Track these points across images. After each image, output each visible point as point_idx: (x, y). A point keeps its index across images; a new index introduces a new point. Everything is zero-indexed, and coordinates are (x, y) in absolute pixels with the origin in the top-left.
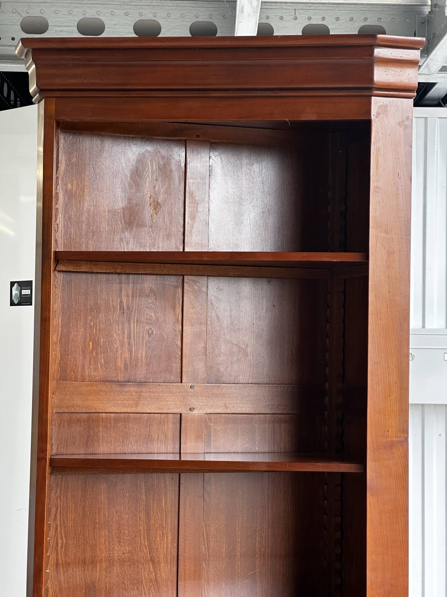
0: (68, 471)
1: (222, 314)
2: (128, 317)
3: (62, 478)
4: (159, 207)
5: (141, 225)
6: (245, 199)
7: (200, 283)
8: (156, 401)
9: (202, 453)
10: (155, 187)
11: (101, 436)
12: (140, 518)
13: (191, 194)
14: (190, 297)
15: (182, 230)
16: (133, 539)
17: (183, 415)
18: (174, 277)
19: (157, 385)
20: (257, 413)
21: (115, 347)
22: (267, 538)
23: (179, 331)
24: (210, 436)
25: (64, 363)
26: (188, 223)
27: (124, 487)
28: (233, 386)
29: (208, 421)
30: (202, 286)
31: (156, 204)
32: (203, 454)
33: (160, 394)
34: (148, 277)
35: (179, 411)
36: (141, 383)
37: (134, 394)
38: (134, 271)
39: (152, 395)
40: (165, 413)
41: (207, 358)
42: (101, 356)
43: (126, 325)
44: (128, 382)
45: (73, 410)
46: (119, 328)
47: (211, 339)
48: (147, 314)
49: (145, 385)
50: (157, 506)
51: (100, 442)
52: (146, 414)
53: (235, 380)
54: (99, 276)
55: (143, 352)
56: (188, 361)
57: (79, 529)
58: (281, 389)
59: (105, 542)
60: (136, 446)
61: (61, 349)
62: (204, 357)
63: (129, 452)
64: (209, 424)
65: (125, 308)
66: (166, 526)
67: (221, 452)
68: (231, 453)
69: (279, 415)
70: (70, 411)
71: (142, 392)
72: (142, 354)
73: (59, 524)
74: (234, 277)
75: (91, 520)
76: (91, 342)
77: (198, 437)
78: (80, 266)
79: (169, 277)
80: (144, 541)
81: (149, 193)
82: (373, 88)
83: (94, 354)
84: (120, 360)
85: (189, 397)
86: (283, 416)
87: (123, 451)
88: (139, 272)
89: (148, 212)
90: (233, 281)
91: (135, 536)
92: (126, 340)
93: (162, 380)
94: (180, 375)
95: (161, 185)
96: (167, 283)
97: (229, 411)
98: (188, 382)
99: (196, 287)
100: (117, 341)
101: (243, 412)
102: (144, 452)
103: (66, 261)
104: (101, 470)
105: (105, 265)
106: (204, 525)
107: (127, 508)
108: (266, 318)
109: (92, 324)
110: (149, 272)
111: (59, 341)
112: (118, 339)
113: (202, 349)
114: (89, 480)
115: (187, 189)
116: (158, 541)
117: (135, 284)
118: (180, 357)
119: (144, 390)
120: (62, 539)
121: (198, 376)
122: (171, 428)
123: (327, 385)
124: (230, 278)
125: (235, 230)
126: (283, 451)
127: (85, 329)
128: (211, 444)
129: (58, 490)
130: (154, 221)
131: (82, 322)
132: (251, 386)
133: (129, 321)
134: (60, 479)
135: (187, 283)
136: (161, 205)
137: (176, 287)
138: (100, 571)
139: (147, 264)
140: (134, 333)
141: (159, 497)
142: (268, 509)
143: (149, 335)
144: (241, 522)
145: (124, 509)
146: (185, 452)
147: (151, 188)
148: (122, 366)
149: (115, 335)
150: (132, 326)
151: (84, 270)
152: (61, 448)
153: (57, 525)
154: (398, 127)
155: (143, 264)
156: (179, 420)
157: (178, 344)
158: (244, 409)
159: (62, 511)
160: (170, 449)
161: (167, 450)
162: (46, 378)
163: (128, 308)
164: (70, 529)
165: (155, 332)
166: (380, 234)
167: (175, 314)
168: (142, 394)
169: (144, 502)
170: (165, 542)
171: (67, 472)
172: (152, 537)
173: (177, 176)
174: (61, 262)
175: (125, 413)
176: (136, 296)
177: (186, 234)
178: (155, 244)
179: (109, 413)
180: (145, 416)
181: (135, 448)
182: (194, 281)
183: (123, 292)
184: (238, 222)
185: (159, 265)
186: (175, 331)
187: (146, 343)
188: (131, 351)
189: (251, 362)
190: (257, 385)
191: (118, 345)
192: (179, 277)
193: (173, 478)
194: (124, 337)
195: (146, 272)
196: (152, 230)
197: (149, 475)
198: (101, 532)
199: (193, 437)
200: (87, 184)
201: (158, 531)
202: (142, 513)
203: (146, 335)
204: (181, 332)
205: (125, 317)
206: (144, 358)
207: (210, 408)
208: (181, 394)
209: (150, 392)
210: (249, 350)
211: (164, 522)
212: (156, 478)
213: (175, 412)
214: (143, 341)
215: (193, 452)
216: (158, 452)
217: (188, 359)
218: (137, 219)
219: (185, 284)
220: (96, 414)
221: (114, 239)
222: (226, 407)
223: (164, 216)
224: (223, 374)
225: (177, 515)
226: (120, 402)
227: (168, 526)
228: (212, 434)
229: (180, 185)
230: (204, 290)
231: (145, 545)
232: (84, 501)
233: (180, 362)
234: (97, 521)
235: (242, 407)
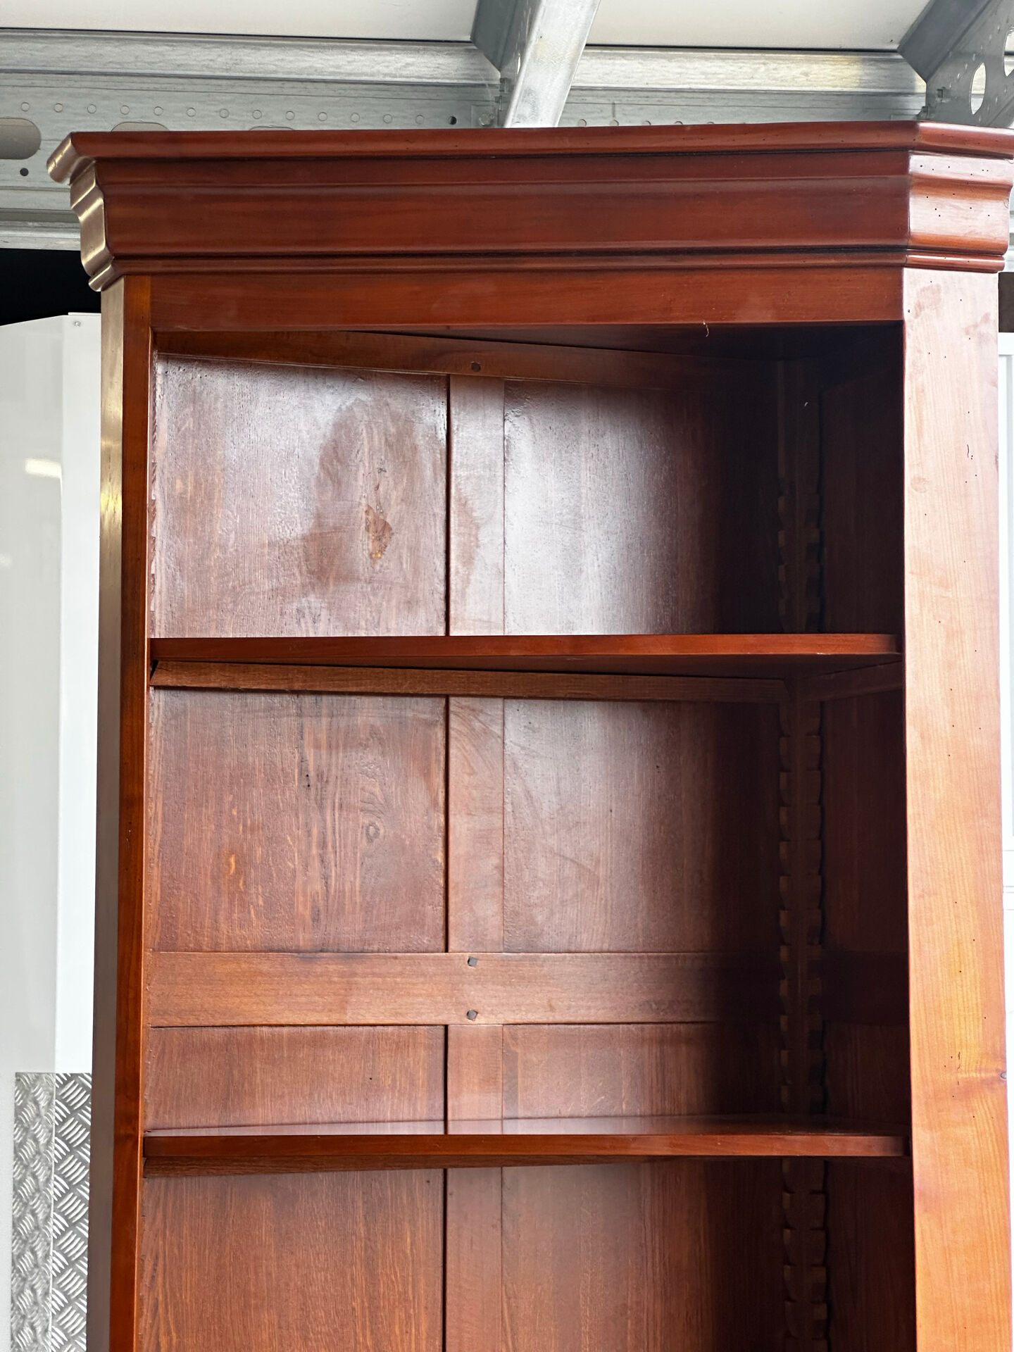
0: (184, 1168)
1: (539, 788)
2: (319, 797)
3: (167, 1186)
4: (387, 535)
5: (348, 577)
6: (587, 516)
7: (487, 714)
8: (388, 995)
9: (497, 1119)
10: (378, 487)
11: (258, 1081)
12: (352, 1279)
13: (464, 504)
14: (464, 748)
15: (442, 589)
16: (336, 1331)
17: (451, 1029)
18: (428, 701)
19: (390, 958)
20: (623, 1020)
21: (289, 867)
22: (651, 1323)
23: (439, 828)
24: (516, 1077)
25: (170, 908)
26: (457, 572)
27: (315, 1206)
28: (568, 958)
29: (509, 1041)
30: (491, 720)
31: (379, 529)
32: (499, 1122)
33: (398, 980)
34: (366, 701)
35: (442, 1019)
36: (352, 954)
37: (336, 979)
38: (334, 687)
39: (380, 980)
40: (410, 1025)
41: (505, 891)
42: (258, 890)
43: (315, 816)
44: (321, 951)
45: (192, 1022)
46: (298, 822)
47: (515, 848)
48: (363, 789)
49: (361, 957)
50: (392, 1249)
51: (257, 1096)
52: (365, 1028)
53: (570, 943)
54: (250, 698)
55: (355, 878)
56: (462, 899)
57: (210, 1310)
58: (677, 963)
59: (270, 1339)
60: (342, 1107)
61: (162, 873)
62: (498, 890)
63: (326, 1119)
64: (513, 1049)
65: (312, 774)
66: (414, 1298)
67: (540, 1115)
68: (565, 1117)
69: (674, 1026)
70: (186, 1024)
71: (354, 974)
72: (353, 884)
73: (160, 1298)
74: (564, 699)
75: (238, 1287)
76: (233, 856)
77: (488, 1081)
78: (206, 674)
79: (414, 700)
80: (364, 1336)
81: (364, 501)
82: (907, 247)
83: (241, 884)
84: (301, 899)
85: (466, 986)
86: (682, 1028)
87: (310, 1118)
88: (345, 689)
89: (363, 544)
90: (562, 711)
91: (342, 1325)
92: (314, 851)
93: (401, 945)
94: (442, 934)
95: (392, 483)
96: (410, 714)
97: (558, 1018)
98: (463, 949)
99: (477, 725)
100: (294, 853)
101: (592, 1019)
102: (361, 1120)
103: (174, 663)
104: (261, 1164)
105: (266, 673)
106: (504, 1296)
107: (322, 1258)
108: (639, 795)
109: (235, 813)
110: (369, 688)
111: (156, 854)
112: (295, 849)
113: (495, 872)
114: (232, 1189)
115: (453, 491)
116: (396, 1336)
117: (334, 719)
118: (442, 892)
119: (360, 969)
120: (169, 1333)
121: (486, 935)
122: (424, 1060)
123: (784, 953)
124: (556, 702)
125: (565, 590)
126: (684, 1110)
127: (219, 827)
128: (517, 1096)
129: (159, 1215)
130: (378, 567)
131: (212, 808)
132: (609, 958)
133: (321, 807)
134: (163, 1188)
135: (456, 714)
136: (393, 531)
137: (430, 724)
139: (364, 670)
140: (334, 833)
141: (397, 1228)
142: (653, 1251)
143: (370, 840)
144: (592, 1286)
145: (314, 1259)
146: (457, 1117)
147: (368, 491)
148: (308, 914)
149: (289, 838)
150: (328, 818)
151: (216, 685)
152: (164, 1113)
153: (157, 1299)
154: (965, 339)
155: (355, 669)
156: (441, 1041)
157: (437, 861)
158: (593, 1011)
159: (168, 1267)
160: (422, 1111)
161: (414, 1114)
162: (135, 942)
163: (320, 776)
164: (187, 1311)
165: (382, 832)
166: (928, 589)
167: (429, 788)
168: (356, 979)
169: (363, 1240)
170: (413, 1338)
171: (182, 1170)
172: (383, 1326)
173: (430, 463)
174: (161, 665)
175: (316, 1025)
176: (337, 747)
177: (452, 597)
178: (379, 623)
179: (276, 1026)
180: (361, 1033)
181: (340, 1110)
182: (473, 710)
183: (306, 736)
184: (573, 570)
185: (393, 673)
186: (429, 828)
187: (363, 857)
188: (326, 878)
189: (606, 900)
190: (622, 954)
191: (296, 863)
192: (437, 700)
193: (428, 1182)
194: (309, 845)
195: (362, 689)
196: (373, 589)
197: (375, 1174)
198: (262, 1316)
199: (476, 1081)
200: (220, 481)
201: (397, 1313)
202: (359, 1267)
203: (362, 838)
204: (443, 830)
205: (312, 797)
206: (358, 893)
207: (514, 1011)
208: (447, 979)
209: (374, 974)
210: (602, 872)
211: (410, 1287)
212: (391, 1183)
213: (433, 1022)
214: (355, 854)
215: (475, 1117)
216: (395, 1118)
217: (461, 896)
218: (337, 562)
219: (452, 717)
220: (246, 1029)
221: (284, 611)
222: (552, 1008)
223: (400, 557)
224: (543, 930)
225: (441, 1269)
226: (303, 999)
227: (419, 1299)
228: (519, 1072)
229: (436, 481)
230: (496, 731)
231: (367, 1347)
232: (220, 1240)
233: (442, 902)
234: (253, 1289)
235: (589, 1008)
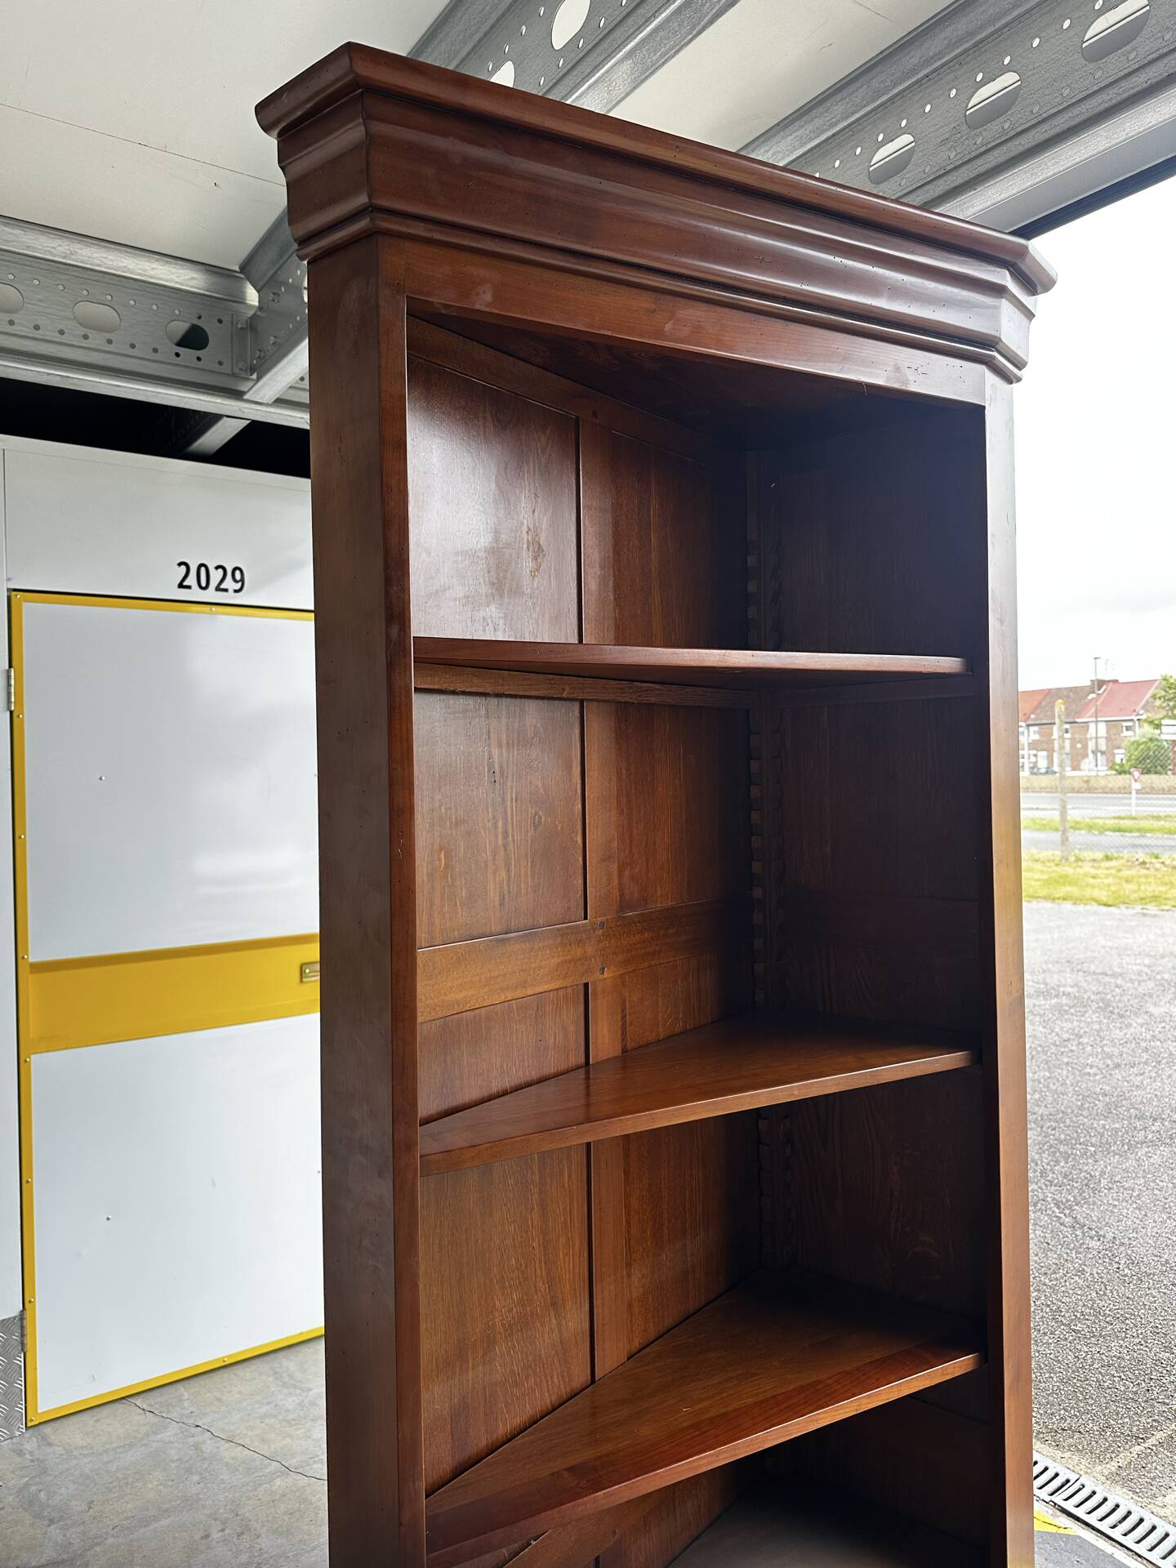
2: (502, 792)
4: (541, 555)
5: (516, 591)
10: (534, 511)
11: (465, 1063)
12: (532, 1223)
15: (575, 607)
16: (523, 1272)
17: (590, 985)
21: (483, 858)
23: (578, 813)
24: (626, 1016)
29: (622, 988)
31: (536, 549)
34: (531, 703)
42: (461, 882)
43: (500, 809)
44: (507, 933)
46: (488, 816)
48: (531, 782)
50: (557, 1187)
51: (464, 1078)
52: (535, 996)
54: (452, 700)
55: (527, 863)
57: (435, 1292)
59: (479, 1300)
64: (624, 993)
65: (497, 770)
66: (571, 1223)
72: (526, 869)
76: (443, 852)
79: (561, 702)
81: (525, 522)
83: (449, 879)
84: (492, 887)
89: (526, 562)
91: (526, 1266)
92: (500, 841)
94: (582, 905)
95: (543, 509)
96: (558, 715)
100: (486, 845)
107: (512, 1212)
109: (443, 810)
112: (487, 841)
116: (561, 1261)
117: (510, 719)
118: (582, 868)
122: (572, 1015)
127: (432, 824)
128: (626, 1032)
130: (535, 584)
133: (504, 800)
136: (545, 552)
137: (571, 724)
138: (473, 1366)
140: (513, 823)
141: (559, 1167)
143: (536, 828)
147: (528, 513)
148: (497, 898)
149: (482, 832)
150: (509, 811)
156: (583, 998)
157: (578, 842)
160: (573, 1061)
161: (568, 1064)
163: (502, 771)
165: (543, 819)
167: (571, 780)
169: (538, 1186)
170: (571, 1257)
176: (513, 745)
177: (583, 616)
179: (478, 1009)
180: (533, 1001)
181: (521, 1074)
186: (573, 816)
187: (532, 845)
191: (488, 854)
194: (497, 836)
196: (533, 603)
198: (473, 1282)
201: (561, 1239)
202: (536, 1211)
203: (531, 826)
204: (581, 815)
205: (498, 791)
206: (529, 875)
211: (568, 1215)
214: (527, 841)
218: (509, 576)
219: (586, 718)
221: (474, 618)
223: (549, 577)
227: (574, 1223)
229: (570, 512)
231: (542, 1276)
233: (581, 877)
234: (465, 1259)
